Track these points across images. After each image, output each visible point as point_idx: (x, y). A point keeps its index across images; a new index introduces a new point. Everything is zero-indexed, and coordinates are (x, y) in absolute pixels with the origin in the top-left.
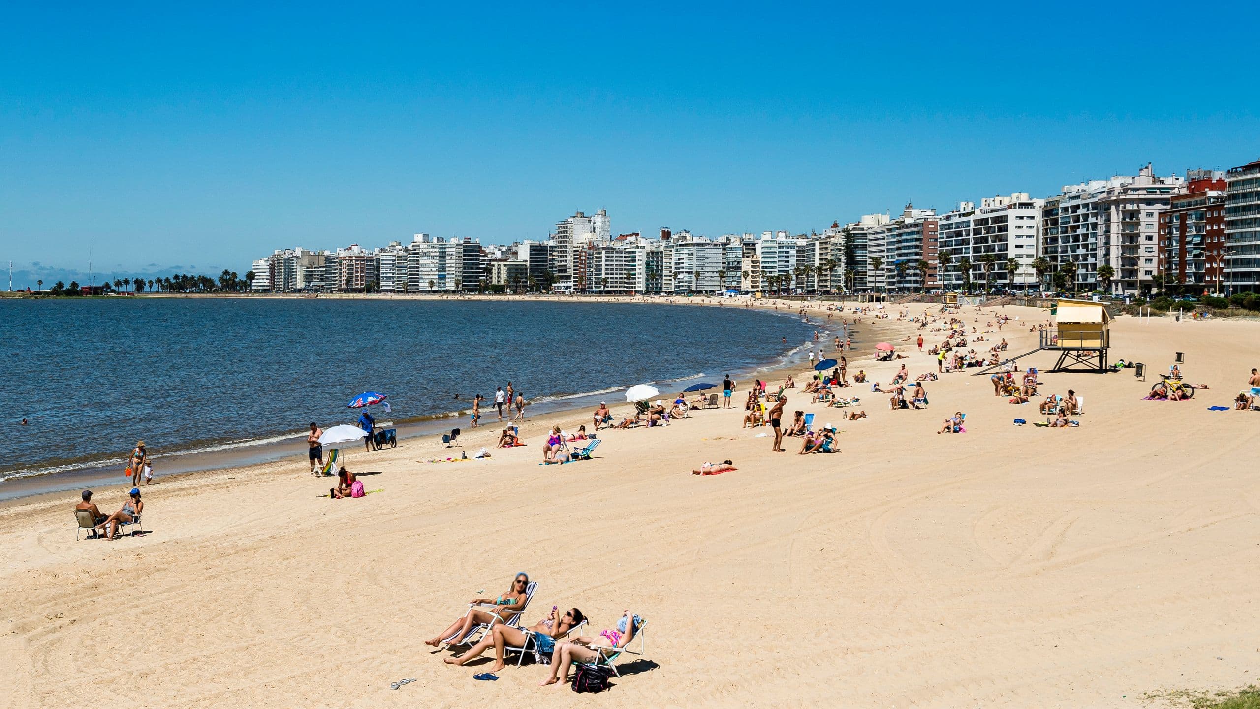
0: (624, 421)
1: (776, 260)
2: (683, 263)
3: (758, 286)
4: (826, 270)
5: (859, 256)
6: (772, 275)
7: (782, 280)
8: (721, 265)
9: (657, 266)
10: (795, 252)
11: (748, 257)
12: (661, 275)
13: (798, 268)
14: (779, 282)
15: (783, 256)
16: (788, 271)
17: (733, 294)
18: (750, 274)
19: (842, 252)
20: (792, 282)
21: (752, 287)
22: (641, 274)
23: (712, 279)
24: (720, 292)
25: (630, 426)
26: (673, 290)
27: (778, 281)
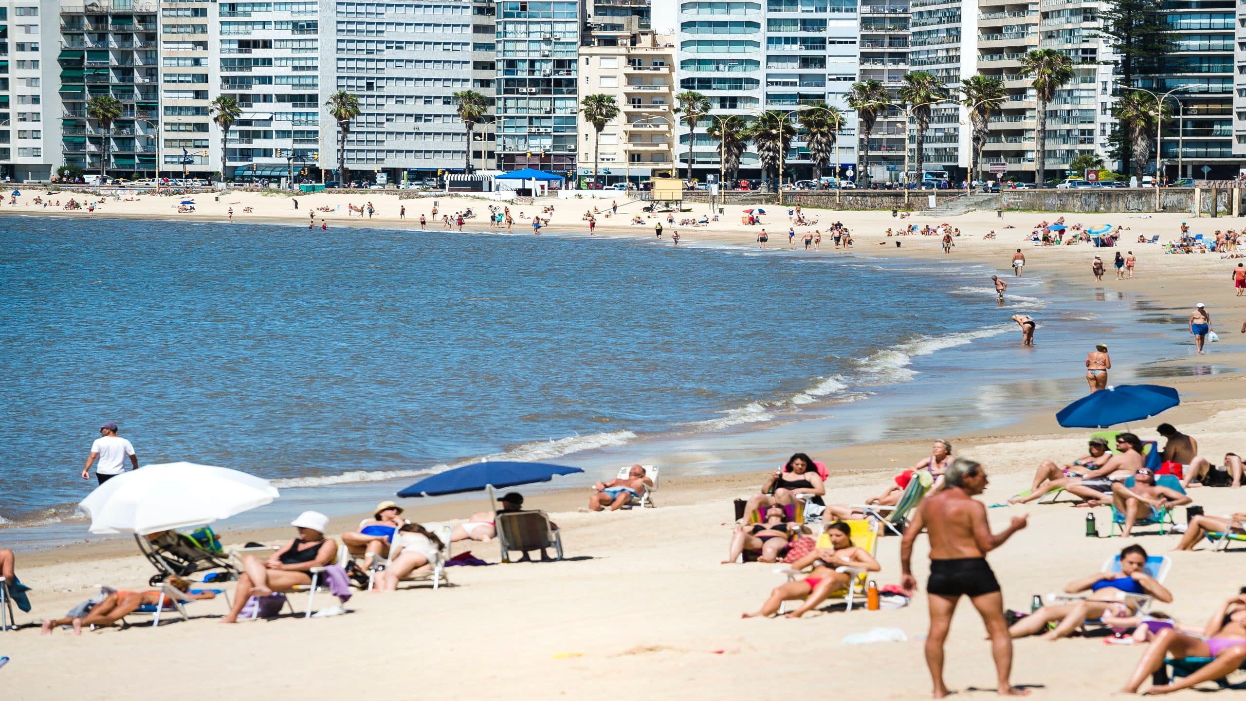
0: (98, 598)
1: (759, 54)
2: (267, 62)
3: (663, 157)
4: (1020, 93)
5: (1189, 36)
6: (740, 110)
7: (790, 131)
8: (469, 72)
9: (126, 72)
10: (856, 24)
11: (611, 42)
12: (149, 108)
13: (874, 86)
14: (775, 137)
15: (793, 40)
16: (823, 97)
17: (533, 185)
18: (622, 104)
19: (1100, 23)
20: (841, 141)
21: (635, 157)
22: (36, 100)
23: (423, 126)
24: (466, 177)
25: (130, 619)
26: (216, 165)
27: (767, 136)
